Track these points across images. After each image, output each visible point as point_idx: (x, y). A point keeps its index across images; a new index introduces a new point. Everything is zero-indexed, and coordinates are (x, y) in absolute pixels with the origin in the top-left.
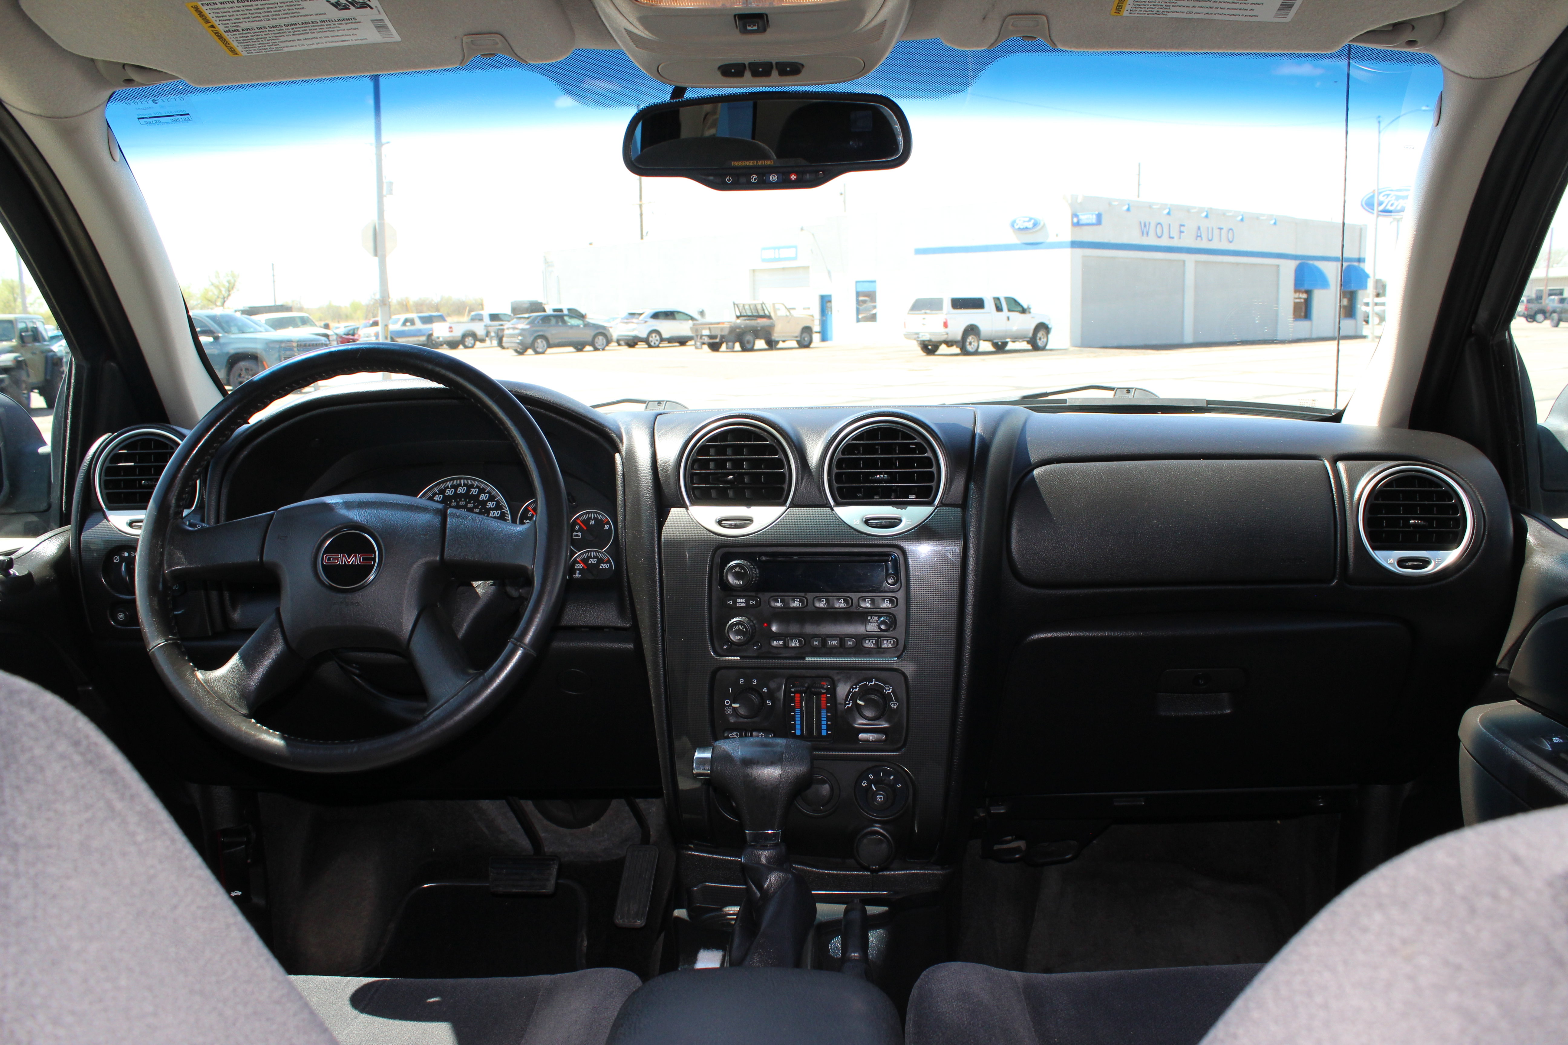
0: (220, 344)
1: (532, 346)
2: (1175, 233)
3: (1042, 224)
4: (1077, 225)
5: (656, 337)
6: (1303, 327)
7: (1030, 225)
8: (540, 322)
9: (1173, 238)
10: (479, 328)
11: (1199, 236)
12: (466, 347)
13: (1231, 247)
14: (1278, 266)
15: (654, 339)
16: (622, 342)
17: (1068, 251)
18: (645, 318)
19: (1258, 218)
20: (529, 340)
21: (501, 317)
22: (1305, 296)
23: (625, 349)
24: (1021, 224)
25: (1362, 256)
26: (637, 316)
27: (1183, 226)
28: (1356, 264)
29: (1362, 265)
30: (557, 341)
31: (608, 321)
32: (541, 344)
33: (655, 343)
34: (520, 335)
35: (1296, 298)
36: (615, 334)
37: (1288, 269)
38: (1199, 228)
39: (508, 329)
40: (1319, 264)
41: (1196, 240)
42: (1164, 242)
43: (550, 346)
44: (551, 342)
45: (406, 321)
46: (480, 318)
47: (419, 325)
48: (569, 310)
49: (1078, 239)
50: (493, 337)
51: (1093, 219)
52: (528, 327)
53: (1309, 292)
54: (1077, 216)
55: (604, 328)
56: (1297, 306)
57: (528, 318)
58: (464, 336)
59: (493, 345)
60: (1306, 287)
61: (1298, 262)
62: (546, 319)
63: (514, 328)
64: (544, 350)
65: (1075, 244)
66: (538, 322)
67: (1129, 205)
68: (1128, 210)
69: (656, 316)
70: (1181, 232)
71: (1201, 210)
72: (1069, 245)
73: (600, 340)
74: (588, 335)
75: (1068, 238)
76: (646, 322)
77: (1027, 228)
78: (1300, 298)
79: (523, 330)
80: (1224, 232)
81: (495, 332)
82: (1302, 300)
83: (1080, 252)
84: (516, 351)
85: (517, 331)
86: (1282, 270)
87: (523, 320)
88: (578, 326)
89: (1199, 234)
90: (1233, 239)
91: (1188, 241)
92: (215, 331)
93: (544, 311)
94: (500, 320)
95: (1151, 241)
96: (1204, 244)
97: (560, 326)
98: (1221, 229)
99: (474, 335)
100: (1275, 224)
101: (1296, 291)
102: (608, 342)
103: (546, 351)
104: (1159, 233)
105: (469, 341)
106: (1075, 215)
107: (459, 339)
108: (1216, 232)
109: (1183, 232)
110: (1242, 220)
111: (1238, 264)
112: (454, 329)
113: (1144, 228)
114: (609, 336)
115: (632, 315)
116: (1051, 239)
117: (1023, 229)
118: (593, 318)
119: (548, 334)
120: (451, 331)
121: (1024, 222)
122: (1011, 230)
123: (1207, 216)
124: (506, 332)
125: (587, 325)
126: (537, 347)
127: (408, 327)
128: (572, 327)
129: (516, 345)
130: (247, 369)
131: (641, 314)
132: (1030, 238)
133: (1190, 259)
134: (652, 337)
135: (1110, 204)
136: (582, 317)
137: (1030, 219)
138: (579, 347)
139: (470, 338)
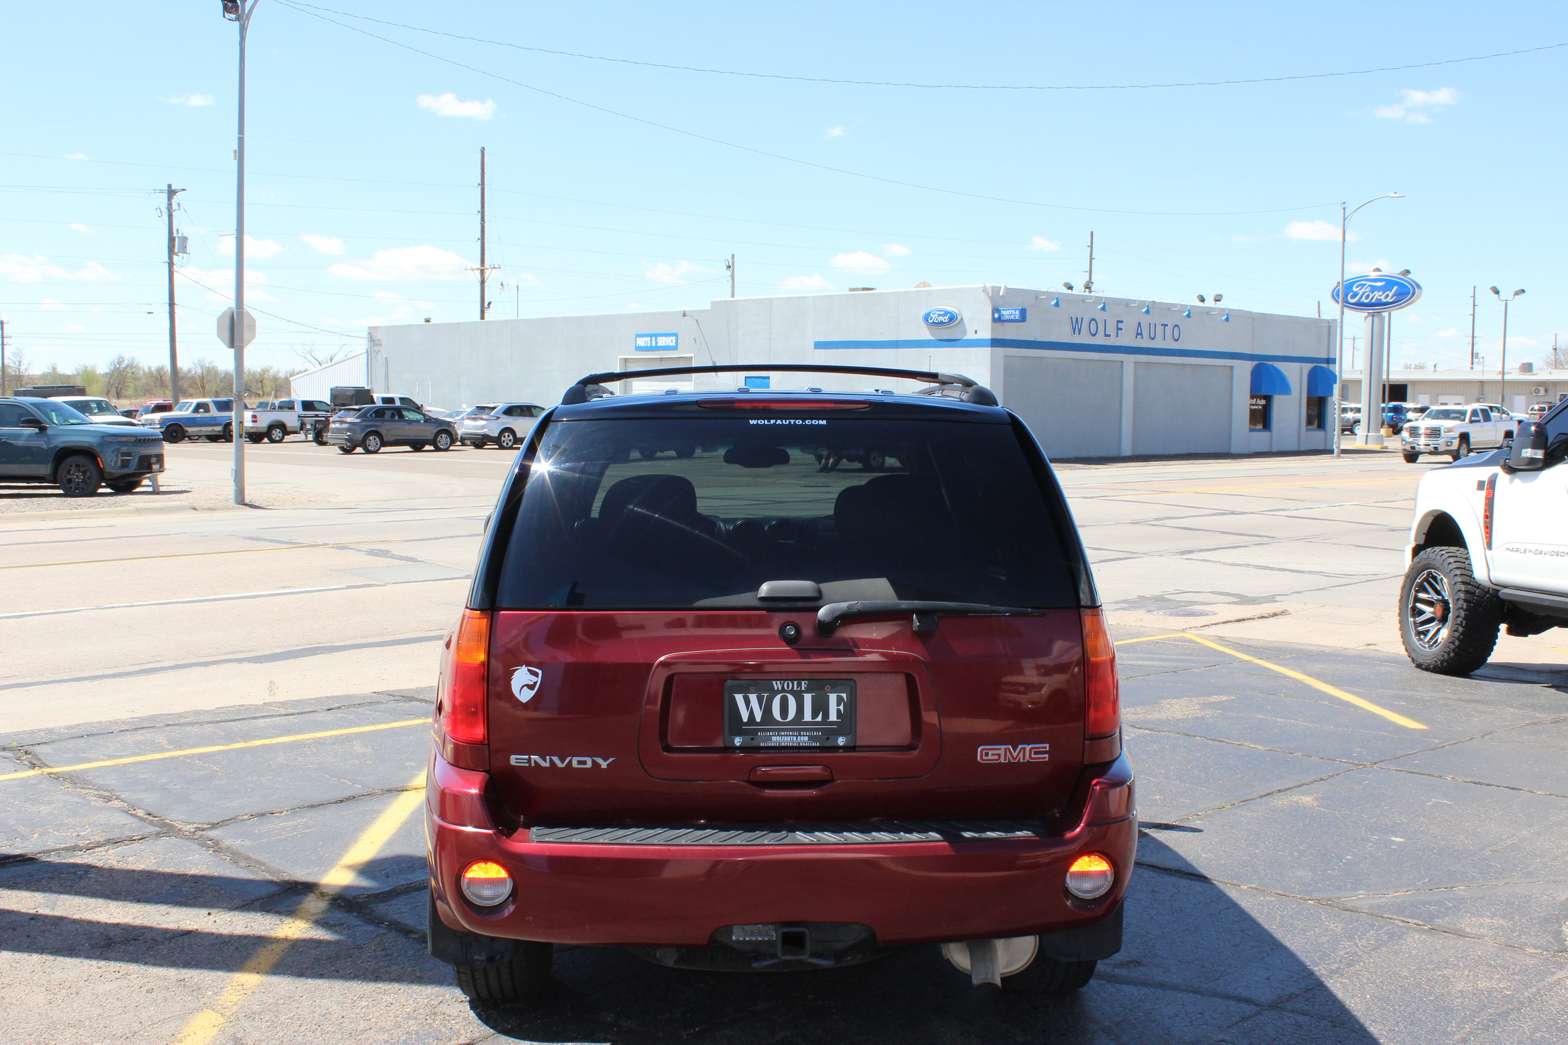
0: (48, 436)
1: (363, 443)
2: (1111, 330)
3: (959, 318)
4: (998, 320)
5: (509, 436)
6: (1260, 439)
7: (945, 319)
8: (374, 415)
9: (1109, 336)
10: (291, 419)
11: (1139, 334)
12: (272, 441)
13: (1177, 346)
14: (1232, 367)
15: (507, 439)
16: (468, 442)
17: (988, 350)
18: (496, 413)
19: (1208, 313)
20: (360, 436)
21: (316, 405)
22: (1263, 402)
23: (471, 449)
24: (934, 317)
25: (1331, 356)
26: (487, 411)
27: (1122, 322)
28: (1325, 365)
29: (1331, 367)
30: (392, 439)
31: (451, 416)
32: (373, 441)
33: (507, 444)
34: (349, 430)
35: (1253, 405)
36: (460, 431)
37: (1243, 371)
38: (1139, 324)
39: (334, 422)
40: (1279, 365)
41: (1136, 338)
42: (1099, 340)
43: (384, 444)
44: (385, 439)
45: (199, 406)
46: (290, 406)
47: (214, 412)
48: (401, 399)
49: (1000, 336)
50: (310, 430)
51: (1016, 314)
52: (358, 421)
53: (1268, 398)
54: (998, 311)
55: (449, 424)
56: (1253, 413)
57: (359, 410)
58: (271, 427)
59: (309, 439)
60: (1264, 392)
61: (1255, 363)
62: (379, 413)
63: (342, 422)
64: (377, 449)
65: (996, 343)
66: (371, 415)
67: (1057, 299)
68: (1057, 305)
69: (510, 411)
70: (1119, 329)
71: (1142, 303)
72: (990, 343)
73: (444, 440)
74: (429, 432)
75: (986, 334)
76: (498, 418)
77: (942, 322)
78: (1258, 405)
79: (351, 423)
80: (1168, 329)
81: (312, 425)
82: (1260, 407)
83: (1001, 351)
84: (342, 449)
85: (345, 426)
86: (1236, 372)
87: (352, 413)
88: (418, 421)
89: (1139, 332)
90: (1179, 338)
91: (1127, 339)
92: (41, 420)
93: (373, 402)
94: (314, 409)
95: (1084, 339)
96: (1145, 343)
97: (396, 421)
98: (1165, 325)
99: (282, 427)
100: (1227, 320)
101: (1252, 397)
102: (453, 441)
103: (379, 449)
104: (1093, 331)
105: (277, 434)
106: (995, 310)
107: (265, 430)
108: (1160, 329)
109: (1121, 329)
110: (1189, 316)
111: (1184, 365)
112: (258, 419)
113: (1076, 325)
114: (453, 433)
115: (481, 409)
116: (970, 335)
117: (938, 323)
118: (434, 410)
119: (383, 431)
120: (255, 421)
121: (939, 315)
122: (924, 325)
123: (1147, 312)
124: (332, 426)
125: (428, 420)
126: (369, 445)
127: (202, 414)
128: (410, 422)
129: (344, 442)
130: (78, 466)
131: (494, 408)
132: (945, 334)
133: (1129, 360)
134: (505, 437)
135: (1036, 298)
136: (418, 409)
137: (946, 313)
138: (417, 446)
139: (278, 430)
